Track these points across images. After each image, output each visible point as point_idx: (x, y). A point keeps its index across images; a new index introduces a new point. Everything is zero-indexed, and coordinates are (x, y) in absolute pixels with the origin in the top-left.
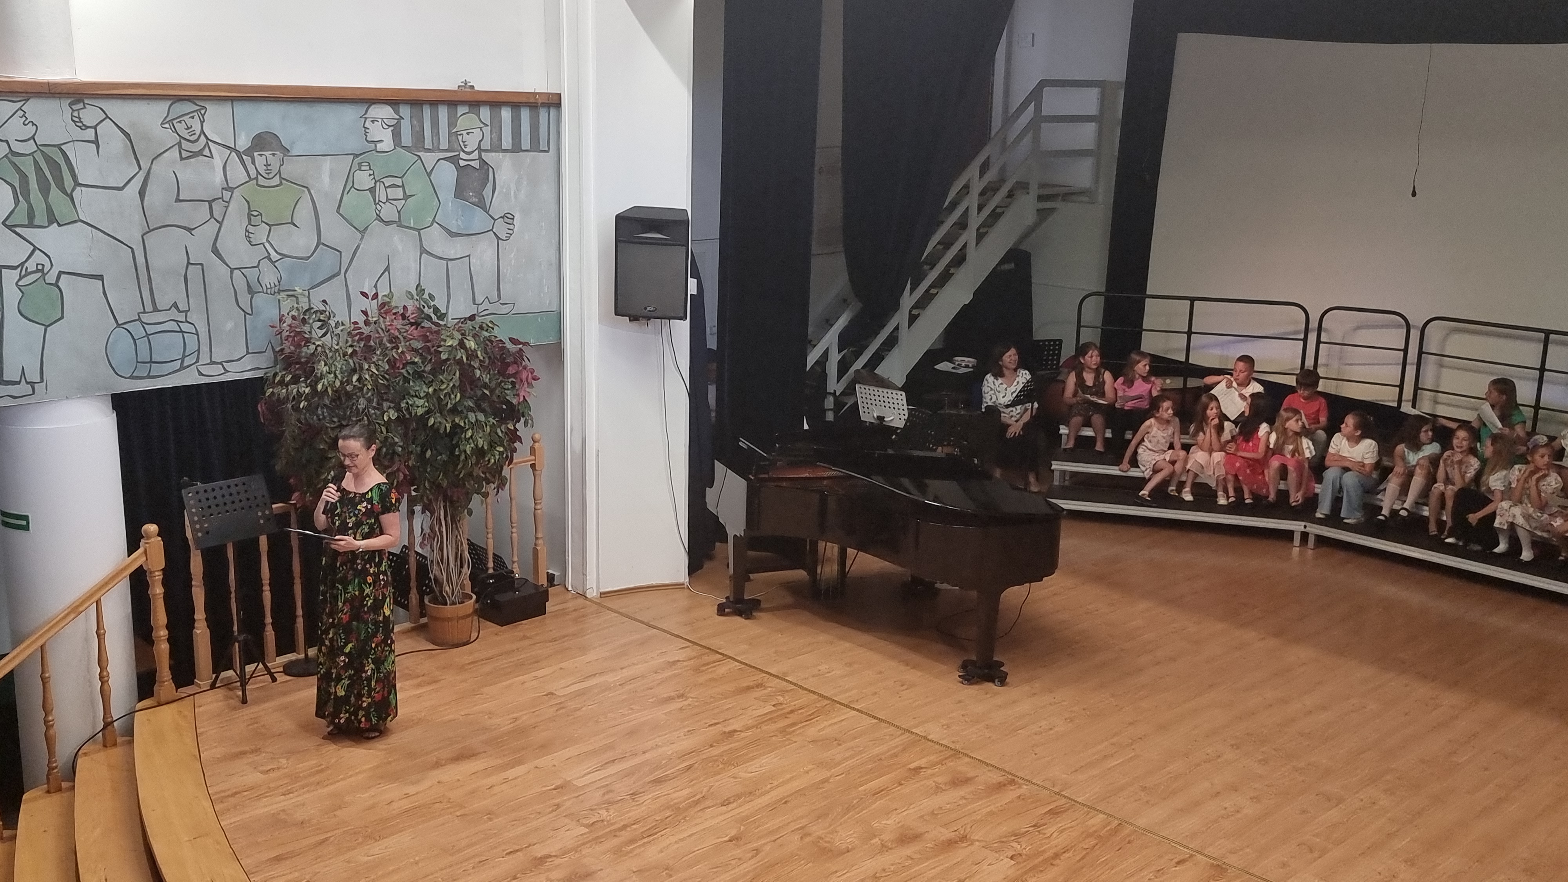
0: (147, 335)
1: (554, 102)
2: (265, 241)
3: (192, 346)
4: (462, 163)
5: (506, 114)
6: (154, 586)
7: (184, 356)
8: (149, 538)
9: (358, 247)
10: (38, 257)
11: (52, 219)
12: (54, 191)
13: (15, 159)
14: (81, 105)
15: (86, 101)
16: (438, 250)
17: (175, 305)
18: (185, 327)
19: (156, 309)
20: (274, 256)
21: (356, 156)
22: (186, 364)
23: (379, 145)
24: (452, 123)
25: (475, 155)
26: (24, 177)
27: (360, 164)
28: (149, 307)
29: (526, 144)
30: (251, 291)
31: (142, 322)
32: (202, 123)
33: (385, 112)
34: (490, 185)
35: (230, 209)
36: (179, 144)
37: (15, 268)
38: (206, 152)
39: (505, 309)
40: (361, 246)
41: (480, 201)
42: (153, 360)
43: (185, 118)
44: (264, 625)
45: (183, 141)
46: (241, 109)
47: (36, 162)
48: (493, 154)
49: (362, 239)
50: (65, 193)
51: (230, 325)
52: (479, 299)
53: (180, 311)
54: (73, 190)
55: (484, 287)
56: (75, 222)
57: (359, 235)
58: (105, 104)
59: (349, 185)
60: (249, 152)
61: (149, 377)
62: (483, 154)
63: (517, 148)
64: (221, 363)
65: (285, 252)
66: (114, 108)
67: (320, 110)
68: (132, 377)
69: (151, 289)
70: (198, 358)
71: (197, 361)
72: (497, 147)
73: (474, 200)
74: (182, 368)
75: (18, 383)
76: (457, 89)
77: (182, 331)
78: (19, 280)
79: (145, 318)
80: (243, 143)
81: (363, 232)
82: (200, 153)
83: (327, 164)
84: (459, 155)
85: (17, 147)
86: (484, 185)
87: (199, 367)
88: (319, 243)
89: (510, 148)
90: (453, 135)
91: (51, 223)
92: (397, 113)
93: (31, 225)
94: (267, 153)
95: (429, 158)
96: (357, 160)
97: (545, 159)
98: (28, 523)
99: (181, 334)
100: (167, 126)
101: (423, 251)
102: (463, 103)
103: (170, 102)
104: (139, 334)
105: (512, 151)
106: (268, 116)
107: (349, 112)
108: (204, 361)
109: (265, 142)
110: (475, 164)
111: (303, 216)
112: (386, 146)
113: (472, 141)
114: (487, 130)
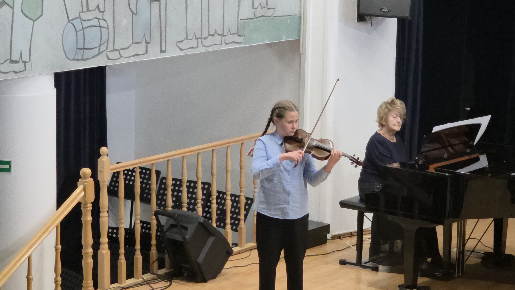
0: (83, 28)
3: (105, 38)
6: (86, 215)
7: (100, 45)
8: (85, 178)
17: (98, 7)
18: (103, 23)
19: (88, 10)
22: (101, 50)
28: (85, 9)
31: (81, 19)
39: (269, 13)
42: (85, 48)
44: (135, 251)
51: (125, 22)
52: (256, 6)
53: (100, 11)
61: (83, 60)
64: (118, 50)
68: (74, 60)
70: (107, 47)
71: (107, 49)
74: (99, 53)
75: (18, 62)
77: (100, 27)
79: (84, 16)
87: (108, 53)
98: (10, 167)
99: (99, 28)
104: (79, 27)
108: (111, 48)
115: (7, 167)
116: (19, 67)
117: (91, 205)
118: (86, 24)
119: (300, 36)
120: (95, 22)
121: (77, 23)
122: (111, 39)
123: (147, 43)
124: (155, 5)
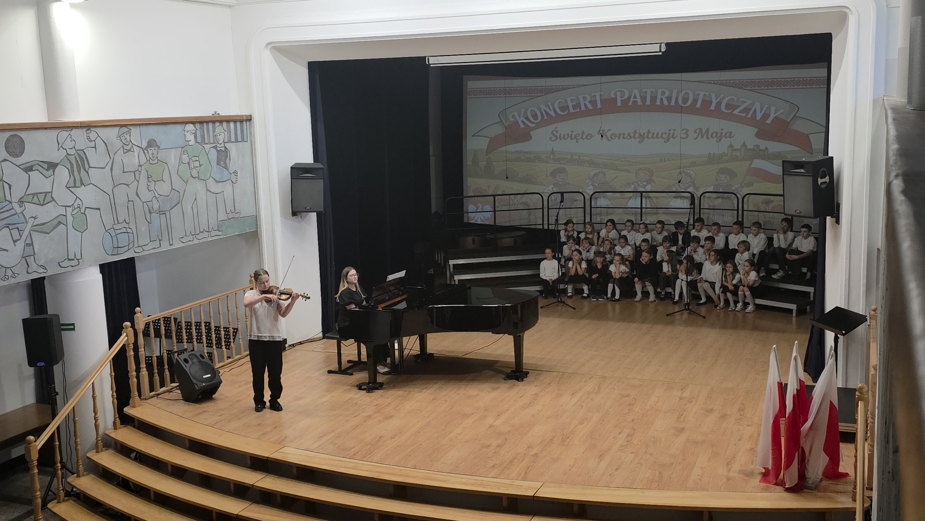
0: (116, 235)
1: (249, 119)
2: (153, 189)
3: (131, 240)
4: (219, 149)
5: (232, 125)
6: (129, 352)
7: (129, 244)
8: (127, 329)
10: (78, 201)
11: (82, 184)
12: (82, 170)
13: (69, 157)
14: (89, 131)
15: (91, 129)
16: (212, 189)
17: (125, 220)
19: (119, 223)
20: (157, 196)
21: (182, 148)
22: (130, 248)
23: (190, 142)
24: (214, 131)
25: (222, 145)
26: (72, 164)
27: (184, 152)
28: (116, 222)
29: (239, 139)
30: (150, 213)
32: (130, 136)
33: (190, 127)
34: (228, 158)
35: (141, 175)
36: (123, 146)
37: (70, 206)
38: (132, 150)
39: (237, 216)
40: (186, 189)
41: (225, 166)
42: (119, 247)
43: (125, 134)
44: (164, 369)
45: (124, 145)
46: (143, 129)
47: (75, 157)
48: (229, 144)
49: (186, 186)
50: (86, 171)
51: (144, 228)
52: (228, 212)
53: (127, 223)
54: (89, 169)
55: (230, 206)
56: (89, 184)
58: (97, 130)
59: (181, 162)
60: (146, 149)
61: (118, 254)
62: (225, 144)
63: (237, 141)
64: (141, 247)
65: (161, 194)
66: (101, 131)
67: (169, 128)
68: (112, 255)
69: (116, 213)
70: (134, 245)
72: (230, 141)
73: (223, 165)
74: (129, 250)
75: (73, 260)
76: (211, 115)
78: (73, 211)
79: (116, 227)
80: (144, 145)
82: (130, 150)
83: (173, 152)
84: (217, 145)
85: (70, 152)
86: (226, 158)
87: (135, 249)
88: (172, 189)
90: (215, 136)
91: (81, 185)
92: (195, 127)
93: (75, 187)
94: (152, 149)
96: (183, 150)
97: (247, 145)
98: (74, 327)
99: (127, 234)
100: (118, 138)
101: (208, 190)
102: (217, 121)
103: (119, 128)
104: (113, 234)
105: (235, 142)
106: (152, 132)
107: (179, 128)
109: (151, 143)
110: (223, 149)
111: (166, 176)
112: (192, 142)
113: (221, 138)
114: (226, 133)
115: (72, 327)
116: (75, 262)
117: (132, 345)
118: (117, 232)
119: (257, 228)
120: (124, 230)
121: (112, 231)
122: (136, 240)
123: (160, 240)
124: (163, 217)
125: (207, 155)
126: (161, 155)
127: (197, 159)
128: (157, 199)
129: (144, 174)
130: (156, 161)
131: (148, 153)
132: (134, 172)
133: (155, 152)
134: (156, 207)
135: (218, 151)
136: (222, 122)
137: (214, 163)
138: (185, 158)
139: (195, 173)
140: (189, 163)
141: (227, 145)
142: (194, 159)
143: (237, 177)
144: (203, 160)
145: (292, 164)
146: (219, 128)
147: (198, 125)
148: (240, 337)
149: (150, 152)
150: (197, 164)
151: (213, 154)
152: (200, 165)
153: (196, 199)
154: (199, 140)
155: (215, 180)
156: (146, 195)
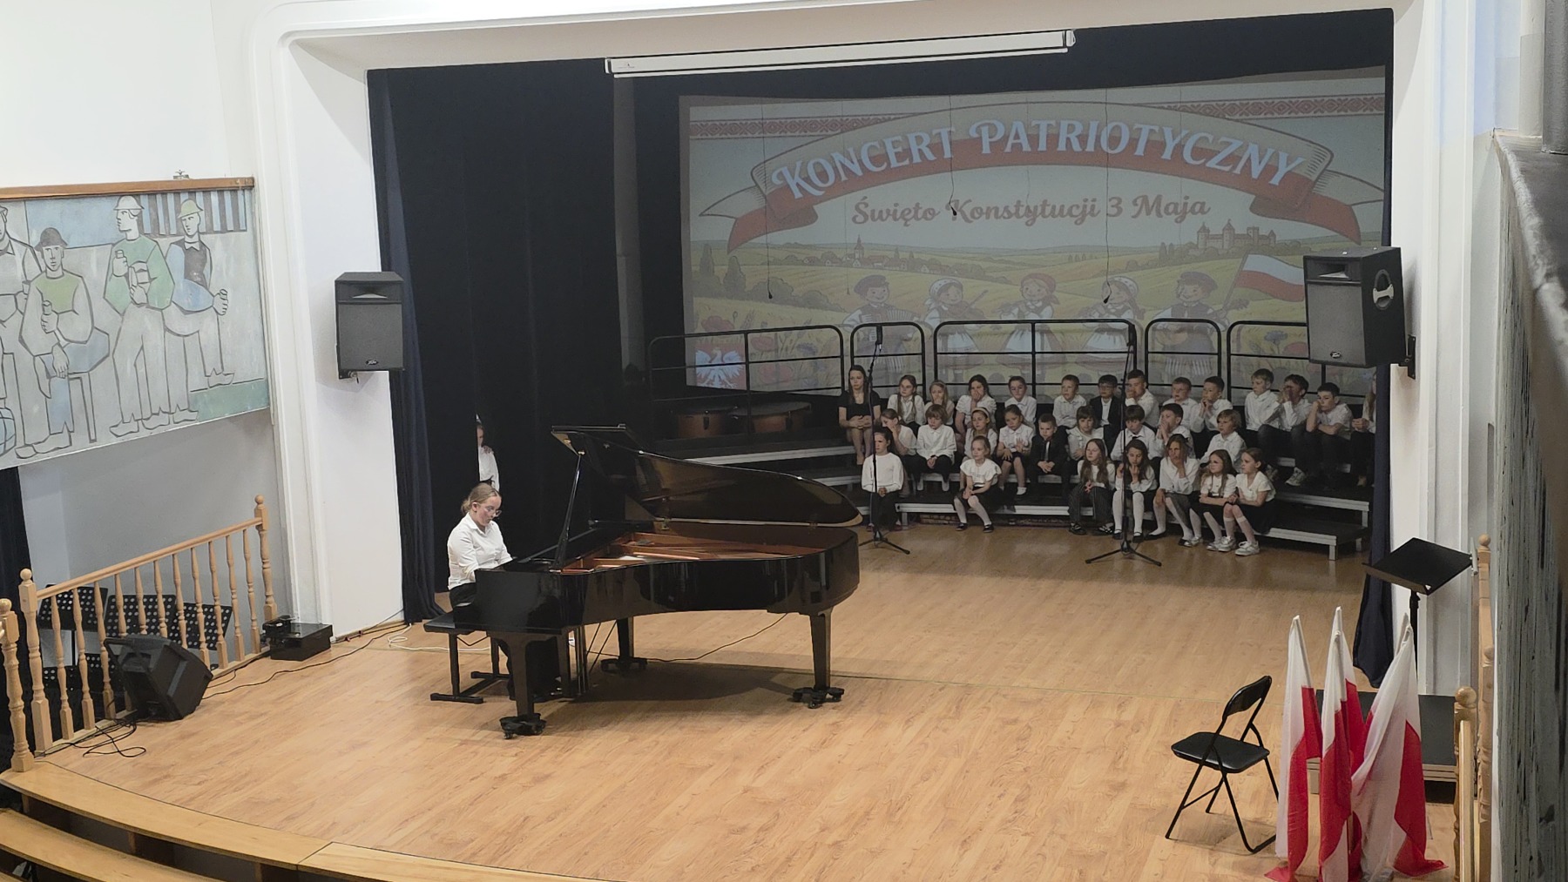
1: (249, 186)
2: (54, 328)
4: (188, 246)
5: (214, 197)
6: (10, 659)
7: (6, 441)
8: (3, 612)
9: (120, 330)
16: (176, 328)
20: (63, 342)
21: (114, 245)
22: (7, 448)
23: (128, 233)
24: (178, 211)
25: (195, 238)
27: (116, 252)
29: (230, 226)
30: (49, 376)
33: (129, 203)
34: (208, 265)
35: (29, 300)
38: (10, 250)
39: (227, 380)
40: (123, 328)
41: (202, 281)
44: (83, 693)
46: (32, 207)
49: (122, 321)
51: (36, 409)
52: (209, 372)
55: (212, 361)
57: (120, 319)
59: (111, 274)
60: (39, 247)
62: (201, 236)
63: (224, 230)
64: (31, 446)
65: (71, 339)
67: (85, 204)
70: (15, 442)
71: (15, 445)
72: (210, 231)
73: (199, 279)
76: (172, 179)
80: (35, 239)
81: (122, 315)
83: (94, 254)
84: (184, 239)
86: (203, 265)
87: (18, 450)
88: (94, 327)
89: (219, 229)
90: (180, 220)
92: (139, 203)
94: (52, 247)
95: (164, 242)
96: (115, 249)
97: (245, 237)
101: (167, 329)
102: (184, 191)
105: (221, 232)
106: (51, 214)
107: (106, 205)
108: (20, 443)
109: (50, 237)
110: (197, 246)
111: (81, 303)
112: (134, 234)
113: (192, 225)
114: (202, 214)
117: (16, 645)
119: (269, 404)
122: (20, 432)
123: (69, 431)
124: (75, 384)
125: (165, 258)
126: (71, 260)
127: (144, 266)
128: (62, 348)
129: (34, 299)
130: (60, 272)
131: (43, 257)
132: (15, 295)
133: (57, 254)
134: (60, 364)
135: (186, 251)
136: (195, 192)
137: (179, 275)
138: (120, 267)
139: (139, 296)
140: (126, 276)
141: (206, 239)
142: (138, 266)
143: (226, 302)
144: (157, 269)
145: (337, 275)
146: (188, 205)
147: (144, 200)
148: (237, 625)
149: (47, 255)
150: (144, 277)
151: (177, 257)
152: (151, 280)
153: (142, 348)
154: (148, 228)
155: (181, 309)
156: (39, 342)
